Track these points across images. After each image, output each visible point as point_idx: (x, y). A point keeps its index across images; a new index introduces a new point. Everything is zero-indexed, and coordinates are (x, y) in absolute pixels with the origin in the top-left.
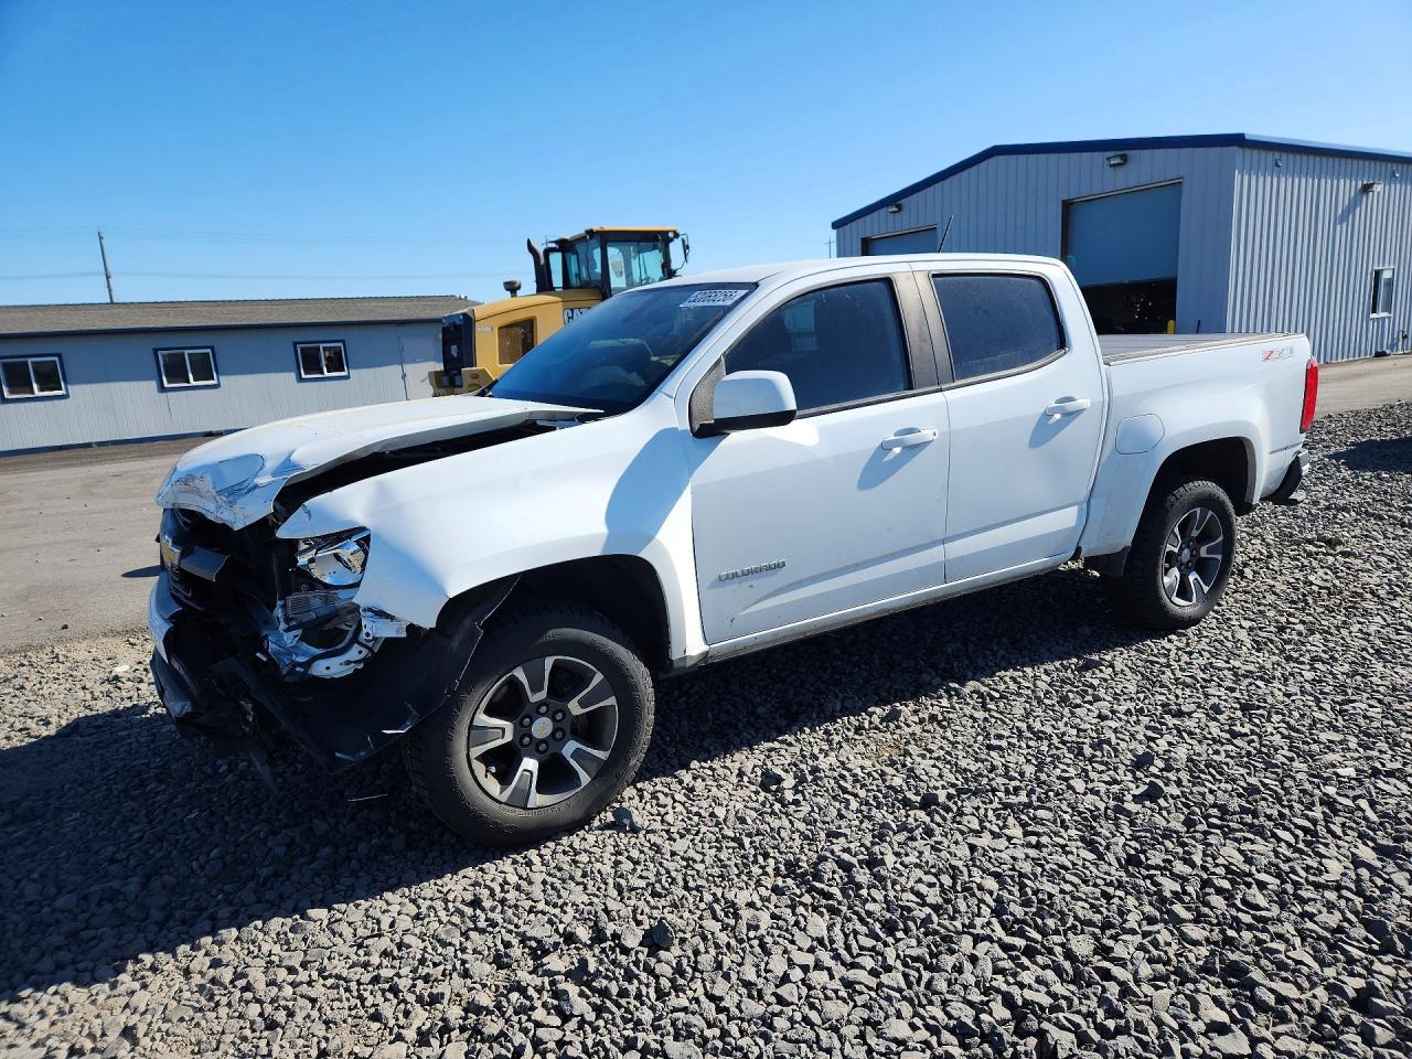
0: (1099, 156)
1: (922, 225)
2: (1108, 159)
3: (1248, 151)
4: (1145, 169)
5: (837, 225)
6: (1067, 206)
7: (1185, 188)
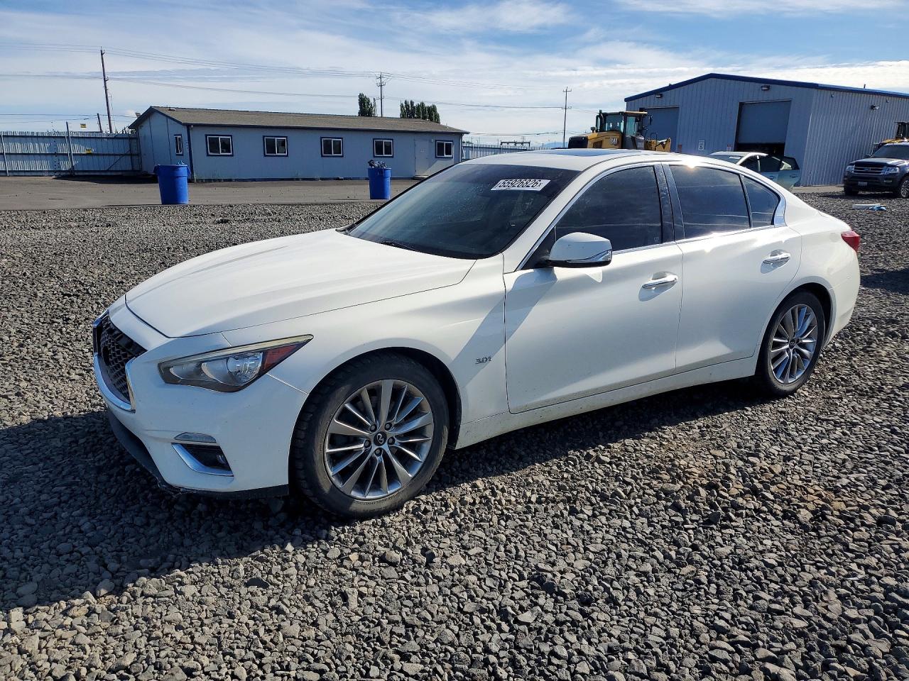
0: (758, 85)
1: (672, 105)
2: (762, 87)
3: (819, 91)
4: (776, 93)
5: (626, 100)
6: (742, 105)
7: (792, 103)
